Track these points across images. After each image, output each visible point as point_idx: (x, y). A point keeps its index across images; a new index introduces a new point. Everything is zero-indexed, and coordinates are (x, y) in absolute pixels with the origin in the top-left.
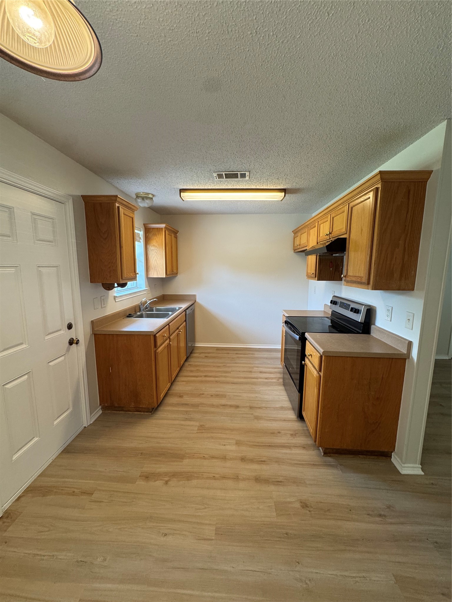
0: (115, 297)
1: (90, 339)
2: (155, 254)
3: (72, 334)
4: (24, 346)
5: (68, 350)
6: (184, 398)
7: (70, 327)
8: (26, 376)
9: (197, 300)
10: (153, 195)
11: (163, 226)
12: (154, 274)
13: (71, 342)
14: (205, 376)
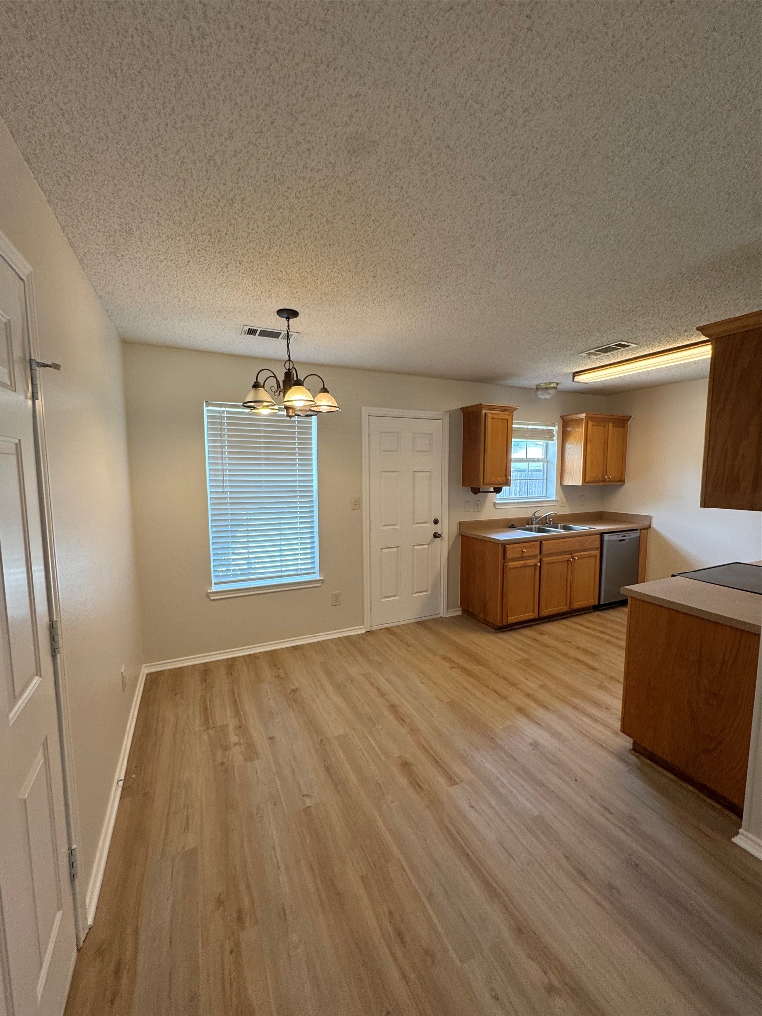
0: (495, 504)
1: (455, 540)
2: (572, 453)
3: (437, 529)
4: (397, 527)
5: (432, 542)
6: (545, 639)
7: (436, 522)
8: (396, 549)
9: (654, 525)
10: (557, 384)
11: (583, 415)
12: (568, 481)
13: (436, 536)
14: (602, 632)
